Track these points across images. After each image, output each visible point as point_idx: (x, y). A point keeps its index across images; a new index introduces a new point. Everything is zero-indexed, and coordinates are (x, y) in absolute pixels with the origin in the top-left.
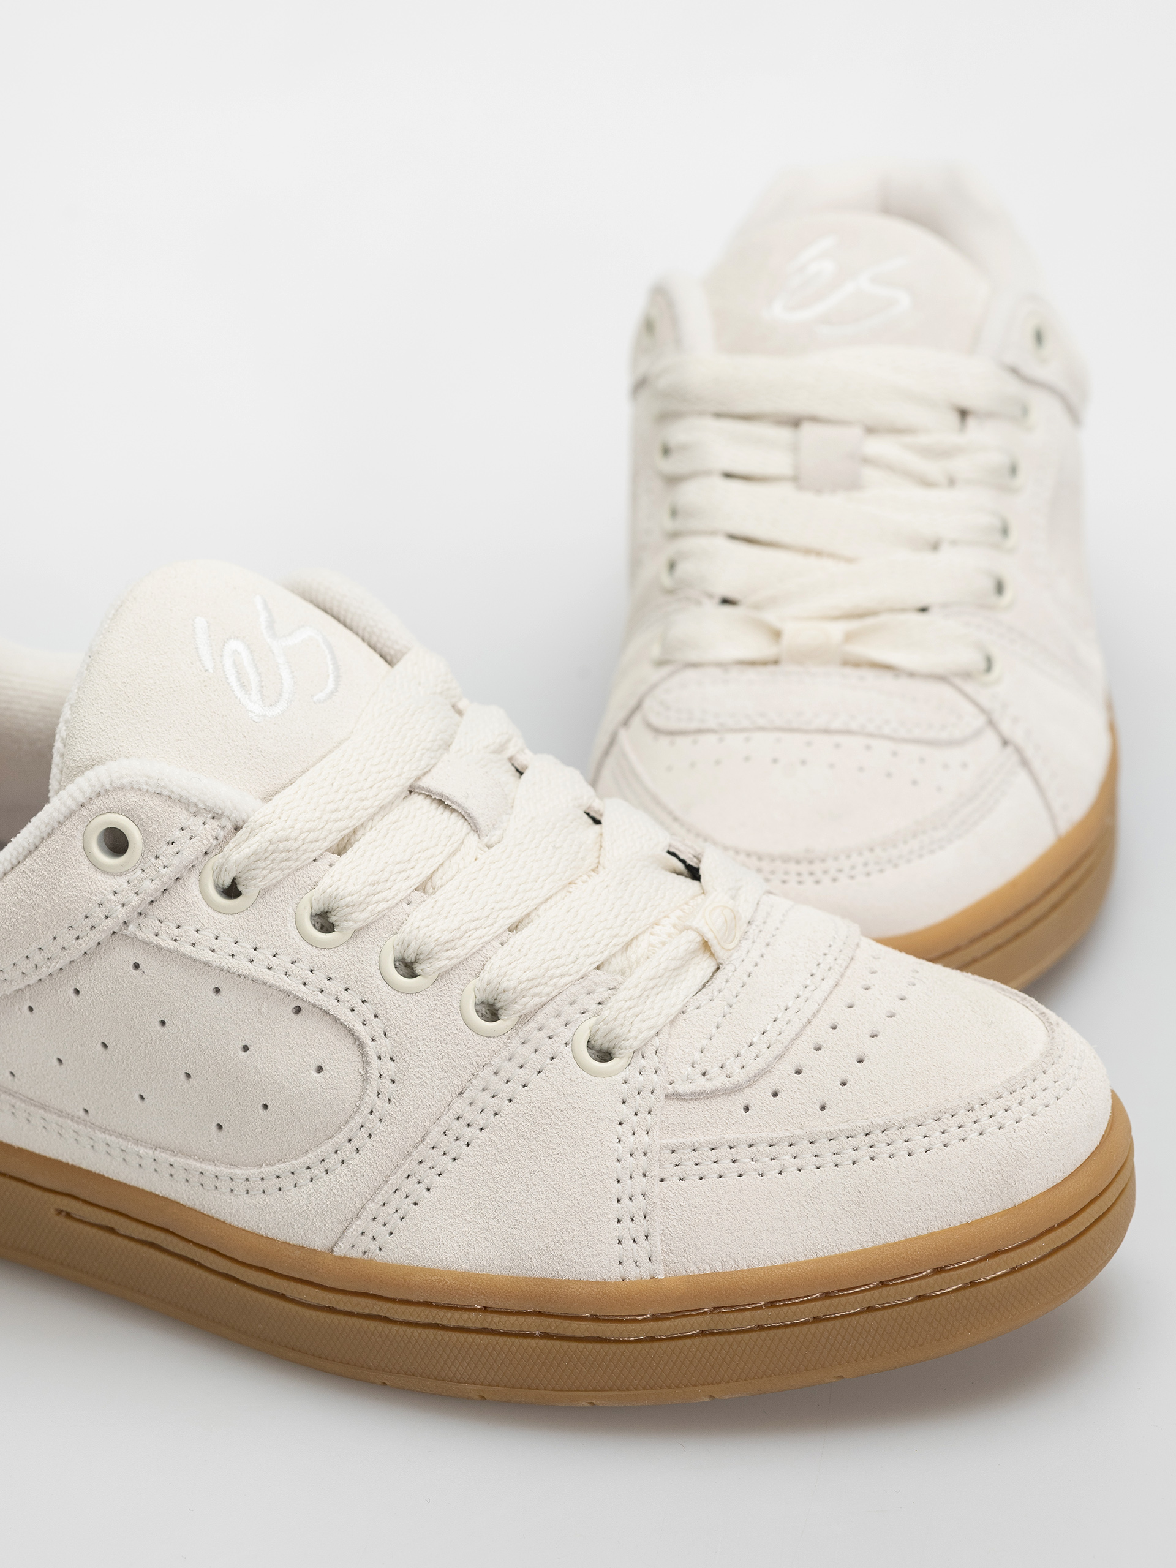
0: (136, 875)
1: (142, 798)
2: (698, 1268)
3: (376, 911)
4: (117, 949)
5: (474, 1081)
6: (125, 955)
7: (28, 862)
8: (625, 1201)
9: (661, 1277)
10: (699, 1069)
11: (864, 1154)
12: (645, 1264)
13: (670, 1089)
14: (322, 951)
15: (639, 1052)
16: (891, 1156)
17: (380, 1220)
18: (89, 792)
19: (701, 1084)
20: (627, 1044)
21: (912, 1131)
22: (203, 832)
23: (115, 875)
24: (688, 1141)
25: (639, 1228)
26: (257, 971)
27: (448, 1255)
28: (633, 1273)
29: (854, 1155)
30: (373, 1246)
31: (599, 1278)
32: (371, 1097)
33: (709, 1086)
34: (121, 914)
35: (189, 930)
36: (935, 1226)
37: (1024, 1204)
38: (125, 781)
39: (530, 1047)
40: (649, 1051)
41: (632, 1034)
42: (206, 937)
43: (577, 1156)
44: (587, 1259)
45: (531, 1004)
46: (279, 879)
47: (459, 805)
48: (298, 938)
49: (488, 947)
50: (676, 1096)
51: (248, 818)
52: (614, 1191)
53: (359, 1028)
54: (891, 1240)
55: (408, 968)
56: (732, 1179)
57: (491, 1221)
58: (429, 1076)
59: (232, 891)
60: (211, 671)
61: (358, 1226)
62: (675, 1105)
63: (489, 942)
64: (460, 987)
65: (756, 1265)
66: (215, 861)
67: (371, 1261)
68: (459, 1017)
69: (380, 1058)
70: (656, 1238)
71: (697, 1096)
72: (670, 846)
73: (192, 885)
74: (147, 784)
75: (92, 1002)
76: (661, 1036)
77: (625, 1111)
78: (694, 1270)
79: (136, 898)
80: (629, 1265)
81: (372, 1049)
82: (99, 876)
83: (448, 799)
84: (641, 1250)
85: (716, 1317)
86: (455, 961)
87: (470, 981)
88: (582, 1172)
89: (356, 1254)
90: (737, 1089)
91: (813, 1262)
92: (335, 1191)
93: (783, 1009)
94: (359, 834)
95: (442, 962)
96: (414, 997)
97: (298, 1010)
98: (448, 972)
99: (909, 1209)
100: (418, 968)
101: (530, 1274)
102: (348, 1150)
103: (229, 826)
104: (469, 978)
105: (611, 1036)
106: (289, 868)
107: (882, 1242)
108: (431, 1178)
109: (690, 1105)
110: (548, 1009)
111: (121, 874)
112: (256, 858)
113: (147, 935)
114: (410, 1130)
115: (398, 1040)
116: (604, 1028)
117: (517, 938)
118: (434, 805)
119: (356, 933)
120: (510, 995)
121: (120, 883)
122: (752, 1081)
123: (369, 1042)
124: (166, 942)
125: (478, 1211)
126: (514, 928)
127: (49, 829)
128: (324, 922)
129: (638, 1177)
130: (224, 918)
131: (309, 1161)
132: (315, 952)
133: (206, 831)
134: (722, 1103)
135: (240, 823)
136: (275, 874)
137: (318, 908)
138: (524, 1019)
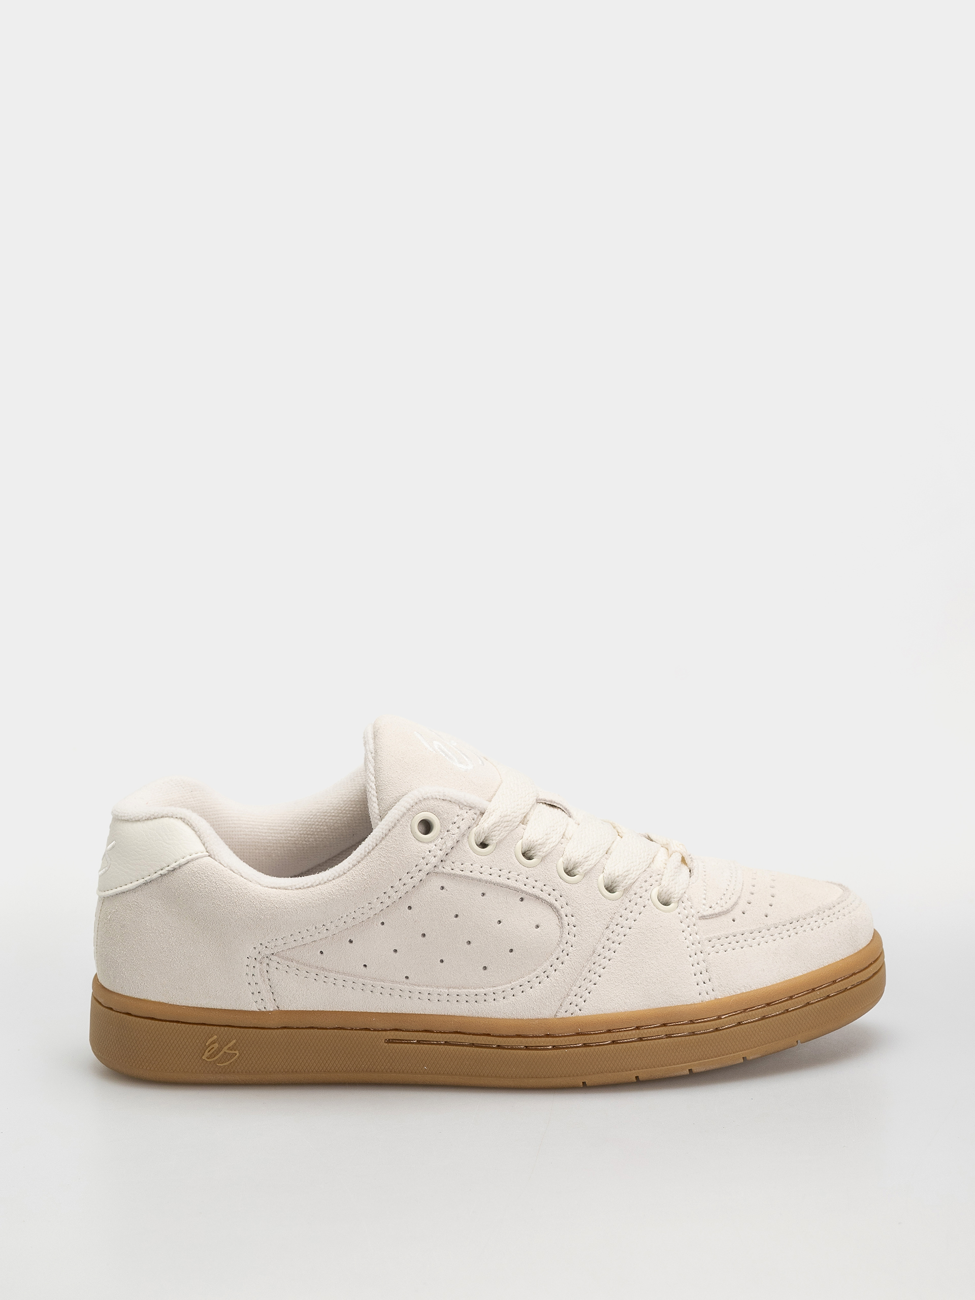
0: (439, 841)
1: (438, 802)
2: (734, 992)
3: (551, 847)
4: (432, 881)
5: (613, 921)
6: (437, 882)
7: (383, 842)
8: (696, 965)
9: (719, 998)
10: (708, 906)
11: (792, 932)
12: (711, 992)
13: (700, 915)
14: (529, 868)
15: (680, 900)
17: (579, 995)
18: (412, 802)
19: (710, 912)
20: (675, 896)
22: (467, 816)
23: (428, 843)
24: (716, 935)
25: (705, 976)
26: (503, 880)
27: (616, 1005)
28: (707, 998)
29: (788, 933)
30: (577, 1009)
31: (691, 1002)
32: (566, 935)
33: (715, 912)
34: (434, 861)
35: (467, 864)
36: (831, 961)
37: (860, 951)
38: (429, 795)
39: (633, 903)
40: (685, 899)
41: (676, 891)
42: (476, 866)
43: (669, 947)
44: (686, 994)
45: (628, 883)
46: (505, 836)
47: (561, 805)
48: (518, 863)
49: (602, 860)
50: (703, 917)
51: (485, 809)
52: (690, 961)
53: (554, 903)
54: (814, 969)
55: (569, 873)
56: (738, 949)
57: (634, 985)
58: (591, 921)
59: (483, 845)
61: (568, 1000)
62: (704, 921)
63: (601, 858)
64: (596, 878)
66: (475, 830)
67: (577, 1017)
68: (598, 892)
69: (566, 916)
70: (714, 979)
71: (712, 916)
73: (466, 843)
75: (420, 911)
76: (686, 893)
77: (684, 926)
79: (441, 852)
80: (704, 994)
81: (563, 912)
82: (421, 844)
83: (555, 803)
84: (708, 986)
85: (746, 1014)
86: (591, 867)
87: (599, 875)
89: (568, 1015)
90: (727, 912)
91: (784, 982)
92: (555, 984)
94: (528, 818)
95: (586, 867)
96: (576, 885)
97: (522, 899)
98: (588, 872)
99: (818, 953)
100: (575, 871)
101: (659, 1006)
102: (557, 963)
103: (478, 813)
105: (669, 893)
106: (508, 830)
107: (811, 971)
108: (601, 971)
109: (710, 920)
110: (637, 884)
111: (431, 842)
112: (496, 825)
113: (448, 869)
114: (587, 948)
115: (574, 905)
116: (665, 889)
117: (611, 857)
118: (548, 807)
119: (543, 859)
120: (620, 878)
122: (733, 907)
123: (560, 909)
124: (458, 872)
125: (627, 982)
126: (608, 853)
127: (393, 825)
128: (527, 855)
129: (699, 953)
130: (483, 857)
131: (538, 973)
132: (527, 869)
133: (469, 815)
134: (723, 918)
135: (483, 811)
136: (503, 833)
137: (525, 848)
138: (626, 890)
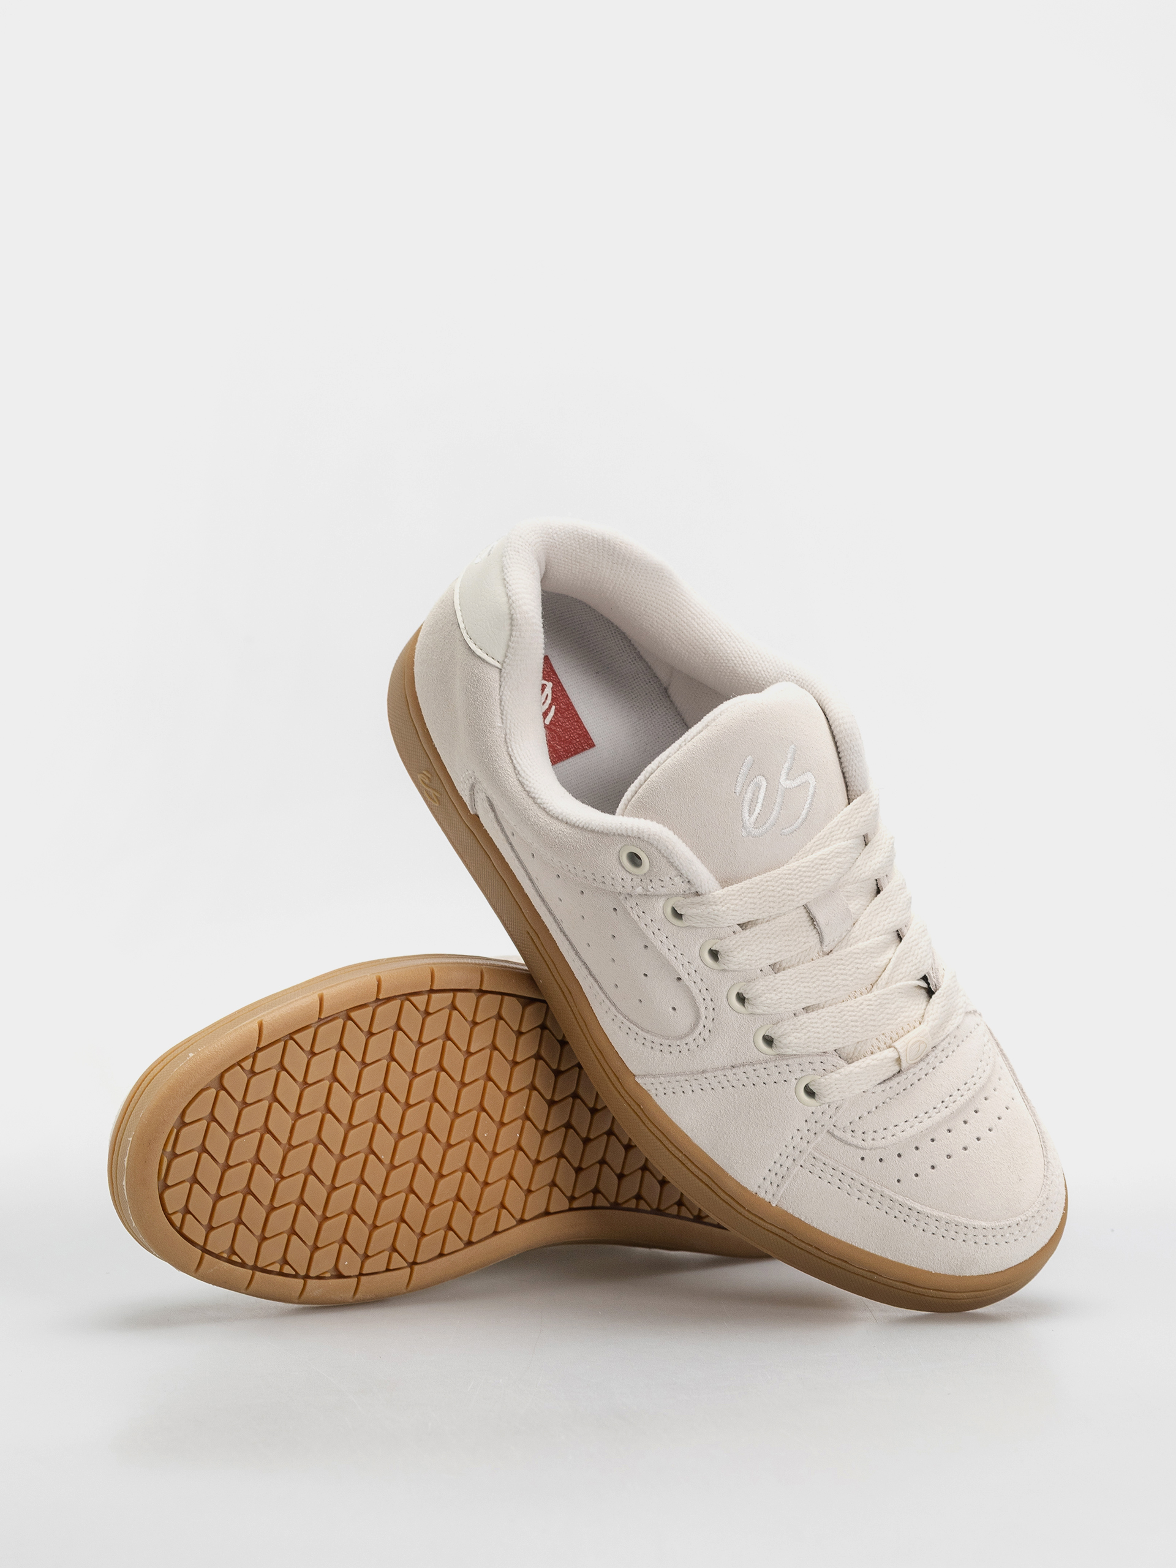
0: (637, 879)
1: (659, 854)
2: (793, 1212)
4: (610, 898)
5: (743, 1066)
6: (612, 903)
7: (590, 835)
8: (778, 1165)
9: (774, 1205)
10: (852, 1127)
11: (902, 1216)
12: (769, 1194)
13: (832, 1129)
14: (705, 967)
15: (828, 1103)
16: (914, 1226)
17: (664, 1086)
20: (825, 1096)
21: (931, 1221)
22: (680, 886)
23: (627, 871)
24: (824, 1158)
25: (777, 1180)
26: (669, 955)
28: (761, 1194)
29: (897, 1214)
30: (654, 1091)
31: (746, 1185)
32: (690, 1038)
33: (851, 1140)
34: (620, 888)
35: (648, 917)
38: (655, 841)
39: (778, 1069)
41: (830, 1093)
42: (654, 926)
43: (768, 1132)
44: (745, 1175)
45: (790, 1051)
46: (704, 927)
47: (820, 928)
48: (697, 954)
49: (786, 1014)
50: (832, 1134)
51: (705, 894)
52: (775, 1157)
53: (702, 1010)
55: (742, 1000)
58: (722, 1050)
59: (678, 916)
60: (738, 794)
61: (652, 1079)
62: (830, 1138)
63: (788, 1012)
64: (761, 1024)
65: (821, 1229)
66: (678, 900)
67: (649, 1096)
68: (752, 1034)
69: (704, 1027)
70: (782, 1190)
71: (842, 1140)
72: (927, 973)
73: (661, 902)
74: (665, 850)
75: (587, 903)
77: (804, 1126)
78: (790, 1211)
79: (631, 888)
80: (762, 1190)
81: (702, 1021)
82: (619, 867)
83: (816, 921)
84: (772, 1189)
88: (766, 1140)
89: (645, 1088)
90: (864, 1149)
92: (650, 1059)
93: (914, 1116)
94: (761, 922)
97: (679, 979)
98: (758, 1014)
100: (746, 1003)
101: (715, 1161)
102: (666, 1048)
103: (694, 892)
104: (768, 1023)
105: (819, 1089)
108: (697, 1089)
109: (836, 1143)
111: (630, 874)
113: (627, 905)
114: (699, 1064)
115: (717, 1026)
116: (818, 1083)
117: (804, 1017)
118: (809, 919)
119: (726, 970)
120: (785, 1039)
121: (629, 877)
122: (873, 1148)
123: (703, 1018)
124: (634, 914)
126: (806, 1009)
127: (607, 831)
128: (715, 955)
129: (790, 1159)
130: (668, 923)
131: (647, 1037)
132: (702, 965)
134: (851, 1150)
135: (700, 894)
137: (716, 948)
138: (783, 1056)
